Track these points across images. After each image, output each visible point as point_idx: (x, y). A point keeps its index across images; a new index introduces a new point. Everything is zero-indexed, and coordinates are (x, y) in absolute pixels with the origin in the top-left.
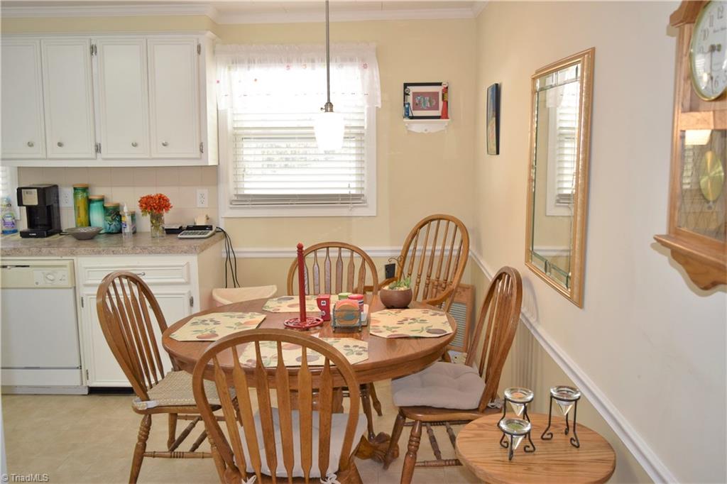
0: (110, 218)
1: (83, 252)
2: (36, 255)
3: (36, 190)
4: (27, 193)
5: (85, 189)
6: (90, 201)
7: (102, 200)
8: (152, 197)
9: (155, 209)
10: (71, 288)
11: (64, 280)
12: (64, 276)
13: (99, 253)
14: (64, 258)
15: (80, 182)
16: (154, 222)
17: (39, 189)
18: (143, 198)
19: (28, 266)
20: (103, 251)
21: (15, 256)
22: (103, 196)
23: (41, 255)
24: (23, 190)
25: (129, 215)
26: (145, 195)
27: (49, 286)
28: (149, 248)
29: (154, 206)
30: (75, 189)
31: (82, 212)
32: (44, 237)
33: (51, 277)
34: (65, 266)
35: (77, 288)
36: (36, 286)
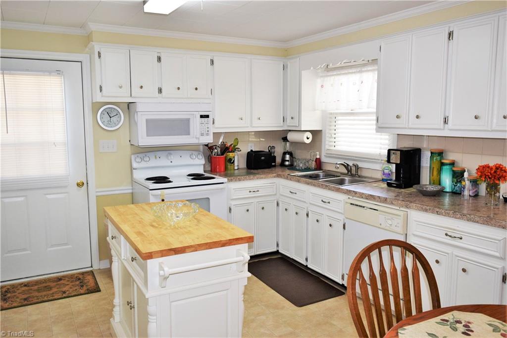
0: (455, 180)
1: (414, 208)
2: (383, 202)
3: (399, 152)
4: (394, 153)
5: (441, 154)
6: (442, 164)
7: (453, 164)
8: (489, 167)
9: (490, 178)
10: (402, 234)
11: (398, 227)
12: (398, 223)
13: (426, 210)
14: (401, 209)
15: (436, 147)
16: (489, 190)
17: (401, 151)
18: (480, 166)
19: (377, 210)
20: (430, 209)
21: (371, 200)
22: (454, 161)
23: (386, 203)
24: (391, 151)
25: (468, 180)
26: (483, 164)
27: (388, 229)
28: (468, 216)
29: (488, 175)
30: (432, 153)
31: (435, 173)
32: (402, 188)
33: (390, 222)
34: (400, 216)
35: (408, 235)
36: (380, 226)
